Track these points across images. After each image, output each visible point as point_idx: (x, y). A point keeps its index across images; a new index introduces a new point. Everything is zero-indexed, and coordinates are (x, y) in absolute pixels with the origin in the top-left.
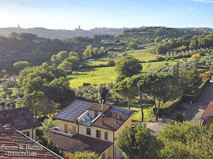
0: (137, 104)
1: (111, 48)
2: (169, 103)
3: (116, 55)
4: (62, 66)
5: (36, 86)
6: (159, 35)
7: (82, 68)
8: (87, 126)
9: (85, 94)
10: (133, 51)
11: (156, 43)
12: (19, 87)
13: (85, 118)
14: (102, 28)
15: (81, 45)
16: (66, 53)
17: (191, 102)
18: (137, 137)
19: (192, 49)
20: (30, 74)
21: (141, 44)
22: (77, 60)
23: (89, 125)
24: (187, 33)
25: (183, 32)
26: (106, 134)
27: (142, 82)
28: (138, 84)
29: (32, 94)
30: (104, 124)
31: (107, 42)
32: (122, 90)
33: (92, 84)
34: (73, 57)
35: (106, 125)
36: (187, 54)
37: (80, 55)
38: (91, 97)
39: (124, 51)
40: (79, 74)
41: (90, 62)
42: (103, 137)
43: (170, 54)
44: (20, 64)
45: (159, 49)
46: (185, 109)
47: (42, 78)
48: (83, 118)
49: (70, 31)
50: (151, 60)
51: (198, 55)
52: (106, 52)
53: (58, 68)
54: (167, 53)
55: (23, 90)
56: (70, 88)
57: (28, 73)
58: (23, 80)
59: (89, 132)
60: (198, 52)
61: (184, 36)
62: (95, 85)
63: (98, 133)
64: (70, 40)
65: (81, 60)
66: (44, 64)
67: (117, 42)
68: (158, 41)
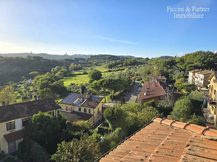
0: (100, 94)
1: (84, 65)
2: (118, 93)
3: (87, 69)
4: (58, 74)
5: (45, 86)
6: (108, 59)
7: (69, 75)
8: (79, 106)
9: (72, 89)
10: (96, 66)
11: (107, 63)
12: (34, 86)
13: (77, 102)
14: (78, 54)
15: (68, 63)
16: (60, 67)
17: (127, 92)
18: (115, 112)
19: (124, 66)
20: (41, 79)
21: (99, 63)
22: (66, 71)
23: (80, 106)
24: (121, 58)
25: (120, 57)
26: (90, 110)
27: (105, 83)
28: (103, 84)
29: (44, 90)
30: (88, 105)
31: (82, 62)
32: (95, 87)
33: (76, 84)
34: (64, 70)
35: (90, 106)
36: (122, 69)
37: (68, 68)
38: (76, 91)
39: (91, 66)
40: (67, 79)
41: (73, 72)
42: (88, 112)
43: (114, 68)
44: (33, 74)
45: (109, 66)
46: (125, 95)
47: (48, 81)
48: (76, 103)
49: (61, 56)
50: (105, 71)
51: (128, 69)
52: (82, 67)
53: (56, 75)
54: (113, 68)
55: (36, 88)
56: (64, 86)
57: (40, 79)
58: (37, 82)
59: (80, 109)
60: (127, 68)
61: (120, 60)
62: (78, 84)
63: (85, 110)
64: (62, 60)
65: (68, 71)
66: (47, 73)
67: (87, 62)
68: (108, 62)
